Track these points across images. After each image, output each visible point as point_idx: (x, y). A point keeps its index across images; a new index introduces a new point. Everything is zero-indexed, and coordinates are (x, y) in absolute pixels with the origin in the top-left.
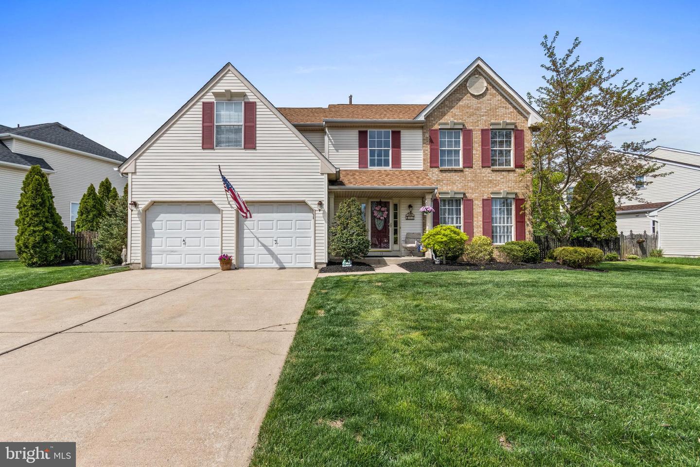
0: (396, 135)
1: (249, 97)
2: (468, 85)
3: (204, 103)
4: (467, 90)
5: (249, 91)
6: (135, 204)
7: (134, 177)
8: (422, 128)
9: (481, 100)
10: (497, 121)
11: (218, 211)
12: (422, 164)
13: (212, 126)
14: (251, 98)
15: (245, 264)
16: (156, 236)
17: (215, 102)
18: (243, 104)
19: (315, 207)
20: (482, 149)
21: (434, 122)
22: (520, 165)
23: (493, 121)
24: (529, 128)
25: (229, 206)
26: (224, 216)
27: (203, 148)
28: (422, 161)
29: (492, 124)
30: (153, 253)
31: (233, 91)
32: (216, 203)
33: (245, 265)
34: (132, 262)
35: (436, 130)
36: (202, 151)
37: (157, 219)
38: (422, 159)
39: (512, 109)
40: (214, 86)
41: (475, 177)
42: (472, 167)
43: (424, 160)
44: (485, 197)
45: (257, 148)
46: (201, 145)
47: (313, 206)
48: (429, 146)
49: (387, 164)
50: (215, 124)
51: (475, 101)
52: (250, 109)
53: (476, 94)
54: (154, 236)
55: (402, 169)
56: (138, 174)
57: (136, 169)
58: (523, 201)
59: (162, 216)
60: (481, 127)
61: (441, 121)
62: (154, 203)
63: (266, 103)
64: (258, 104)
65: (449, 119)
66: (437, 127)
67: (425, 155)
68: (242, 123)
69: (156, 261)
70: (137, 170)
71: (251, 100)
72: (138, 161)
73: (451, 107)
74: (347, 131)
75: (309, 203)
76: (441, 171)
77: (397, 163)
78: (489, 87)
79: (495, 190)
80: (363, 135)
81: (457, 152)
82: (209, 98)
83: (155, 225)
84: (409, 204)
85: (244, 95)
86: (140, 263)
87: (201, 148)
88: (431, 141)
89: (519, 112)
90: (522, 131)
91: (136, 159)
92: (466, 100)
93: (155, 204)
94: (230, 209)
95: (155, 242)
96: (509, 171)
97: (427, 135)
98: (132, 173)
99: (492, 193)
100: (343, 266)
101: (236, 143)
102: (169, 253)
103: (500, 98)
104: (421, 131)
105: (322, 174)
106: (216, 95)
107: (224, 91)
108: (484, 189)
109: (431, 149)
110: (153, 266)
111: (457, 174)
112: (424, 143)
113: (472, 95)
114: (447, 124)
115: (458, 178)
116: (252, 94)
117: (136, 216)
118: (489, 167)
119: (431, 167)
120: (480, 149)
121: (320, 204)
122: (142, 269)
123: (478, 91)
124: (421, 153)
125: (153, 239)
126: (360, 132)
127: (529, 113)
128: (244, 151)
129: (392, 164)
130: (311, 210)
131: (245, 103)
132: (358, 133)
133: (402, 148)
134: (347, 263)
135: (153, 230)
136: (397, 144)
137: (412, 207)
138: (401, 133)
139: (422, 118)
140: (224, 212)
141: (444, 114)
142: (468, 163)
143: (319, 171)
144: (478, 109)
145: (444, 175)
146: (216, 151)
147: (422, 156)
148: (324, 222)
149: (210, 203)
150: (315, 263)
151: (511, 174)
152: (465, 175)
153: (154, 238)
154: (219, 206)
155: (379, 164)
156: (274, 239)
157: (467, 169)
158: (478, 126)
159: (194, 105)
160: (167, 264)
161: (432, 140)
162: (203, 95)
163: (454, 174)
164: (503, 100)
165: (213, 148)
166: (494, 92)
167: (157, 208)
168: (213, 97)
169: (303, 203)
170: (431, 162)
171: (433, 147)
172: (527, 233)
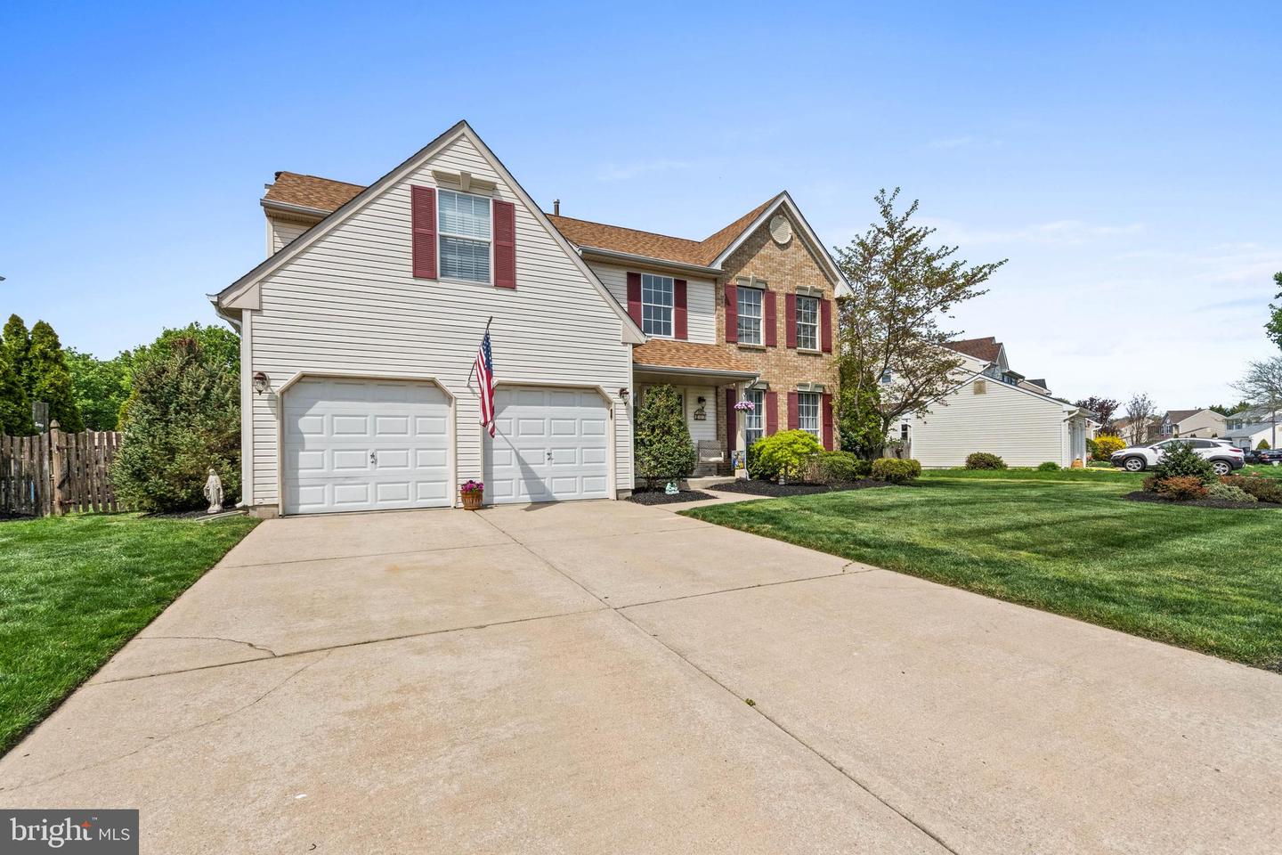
0: (681, 286)
1: (502, 193)
2: (771, 227)
3: (415, 189)
4: (770, 234)
5: (499, 181)
6: (261, 378)
7: (255, 318)
8: (715, 280)
9: (785, 251)
10: (802, 285)
11: (448, 399)
12: (715, 335)
13: (433, 236)
14: (506, 195)
15: (495, 498)
16: (308, 446)
17: (437, 189)
18: (491, 203)
19: (615, 398)
20: (787, 321)
21: (731, 274)
22: (827, 349)
23: (798, 284)
24: (837, 299)
25: (468, 390)
26: (459, 408)
27: (415, 276)
28: (715, 331)
29: (799, 288)
30: (301, 482)
31: (473, 176)
32: (443, 384)
33: (496, 500)
34: (256, 504)
35: (732, 287)
36: (413, 281)
37: (308, 413)
38: (714, 327)
39: (818, 271)
40: (432, 158)
41: (779, 360)
42: (776, 347)
43: (718, 330)
44: (791, 391)
45: (518, 288)
46: (411, 269)
47: (611, 396)
48: (724, 310)
49: (668, 332)
50: (438, 232)
51: (778, 252)
52: (504, 214)
53: (780, 242)
54: (304, 446)
55: (689, 341)
56: (265, 313)
57: (261, 302)
58: (830, 396)
59: (321, 406)
60: (785, 290)
61: (740, 274)
62: (304, 378)
63: (533, 209)
64: (517, 207)
65: (750, 273)
66: (734, 282)
67: (719, 322)
68: (491, 239)
69: (308, 499)
70: (265, 306)
71: (505, 200)
72: (266, 285)
73: (751, 256)
74: (608, 270)
75: (606, 390)
76: (740, 348)
77: (682, 331)
78: (795, 235)
79: (802, 380)
80: (633, 279)
81: (757, 322)
82: (425, 179)
83: (304, 423)
84: (699, 395)
85: (492, 187)
86: (277, 505)
87: (411, 275)
88: (728, 303)
89: (825, 275)
90: (829, 302)
91: (262, 281)
92: (768, 250)
93: (303, 380)
94: (471, 396)
95: (305, 460)
96: (816, 355)
97: (722, 293)
98: (252, 310)
99: (800, 385)
100: (667, 493)
101: (479, 275)
102: (339, 481)
103: (806, 252)
104: (713, 285)
105: (625, 344)
106: (439, 176)
107: (458, 173)
108: (789, 379)
109: (727, 314)
110: (302, 509)
111: (758, 354)
112: (717, 304)
113: (775, 242)
114: (747, 279)
115: (760, 361)
116: (507, 188)
117: (266, 403)
118: (795, 348)
119: (727, 342)
120: (784, 321)
121: (623, 392)
122: (282, 516)
123: (781, 239)
124: (712, 319)
125: (301, 453)
126: (629, 275)
127: (837, 280)
128: (494, 291)
129: (676, 333)
130: (607, 402)
131: (496, 202)
132: (626, 276)
133: (688, 309)
134: (673, 488)
135: (302, 433)
136: (681, 303)
137: (704, 400)
138: (688, 285)
139: (718, 266)
140: (459, 402)
141: (742, 265)
142: (771, 342)
143: (621, 338)
144: (782, 264)
145: (744, 354)
146: (441, 285)
147: (714, 324)
148: (628, 422)
149: (433, 384)
150: (617, 490)
151: (818, 360)
152: (768, 356)
153: (303, 450)
154: (450, 390)
155: (658, 331)
156: (546, 451)
157: (770, 349)
158: (782, 288)
159: (393, 187)
160: (336, 505)
161: (729, 301)
162: (413, 172)
163: (755, 354)
164: (809, 256)
165: (434, 278)
166: (799, 243)
167: (311, 389)
168: (433, 180)
169: (595, 390)
170: (727, 335)
171: (730, 312)
172: (835, 441)
